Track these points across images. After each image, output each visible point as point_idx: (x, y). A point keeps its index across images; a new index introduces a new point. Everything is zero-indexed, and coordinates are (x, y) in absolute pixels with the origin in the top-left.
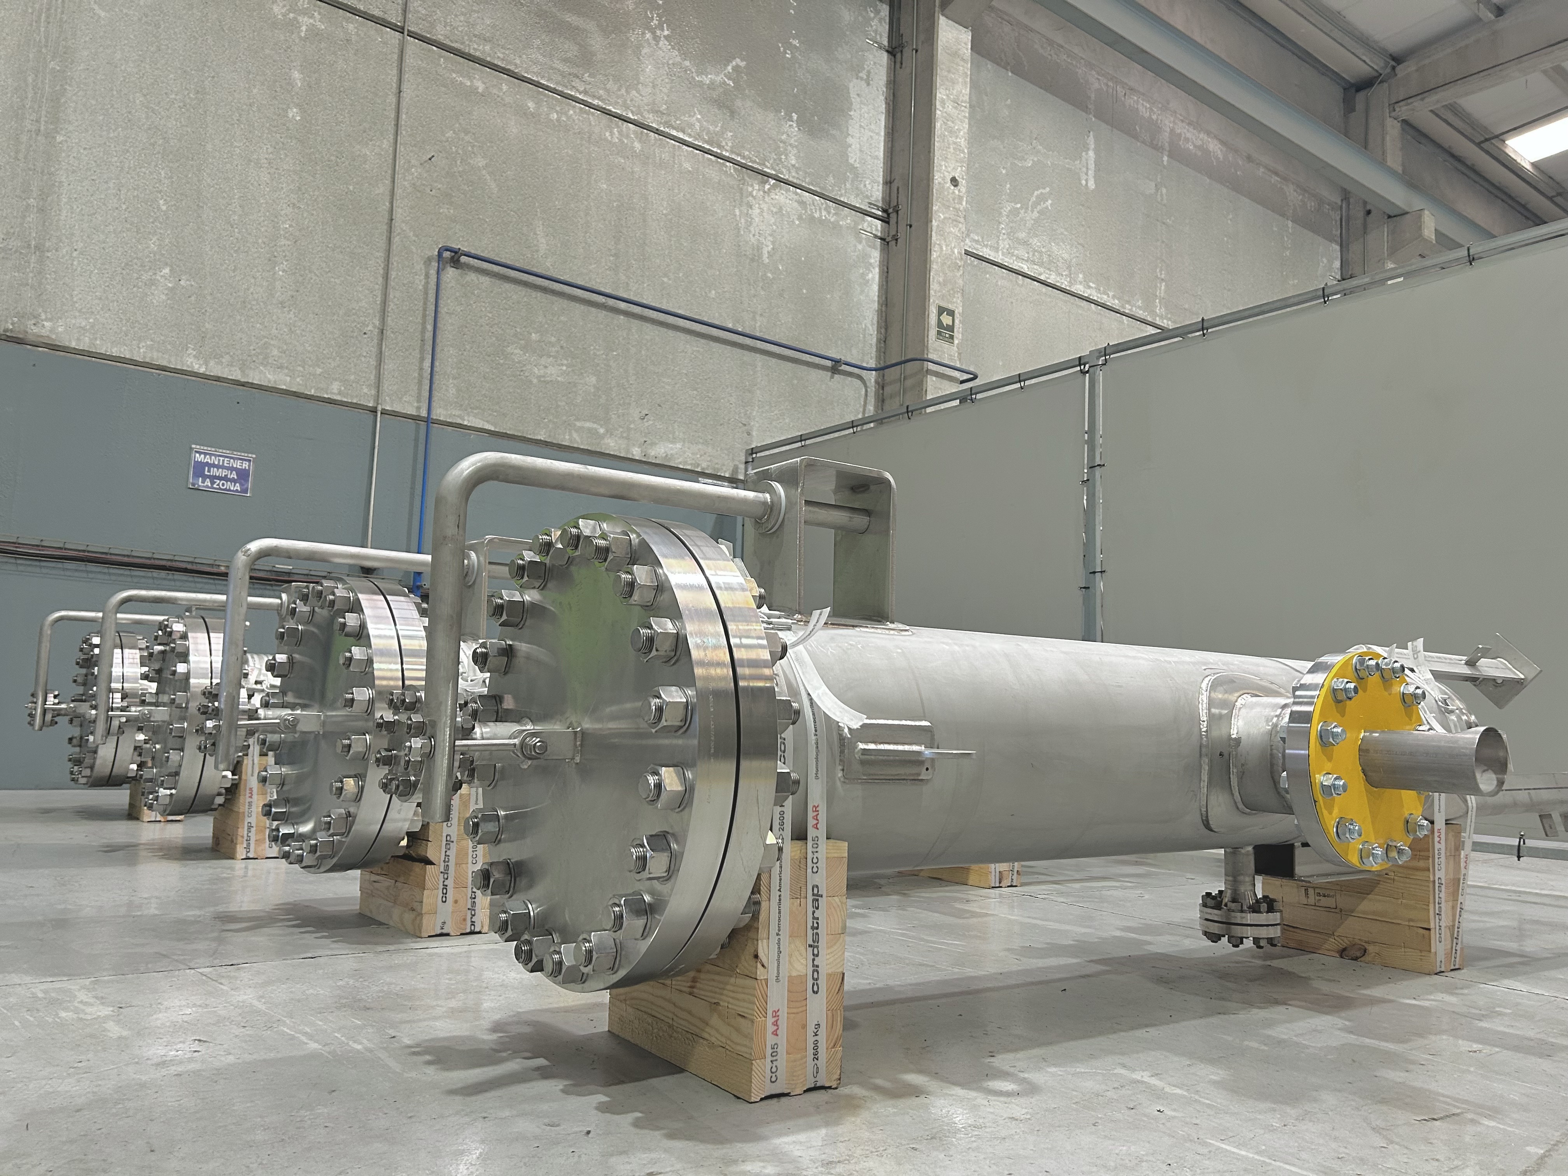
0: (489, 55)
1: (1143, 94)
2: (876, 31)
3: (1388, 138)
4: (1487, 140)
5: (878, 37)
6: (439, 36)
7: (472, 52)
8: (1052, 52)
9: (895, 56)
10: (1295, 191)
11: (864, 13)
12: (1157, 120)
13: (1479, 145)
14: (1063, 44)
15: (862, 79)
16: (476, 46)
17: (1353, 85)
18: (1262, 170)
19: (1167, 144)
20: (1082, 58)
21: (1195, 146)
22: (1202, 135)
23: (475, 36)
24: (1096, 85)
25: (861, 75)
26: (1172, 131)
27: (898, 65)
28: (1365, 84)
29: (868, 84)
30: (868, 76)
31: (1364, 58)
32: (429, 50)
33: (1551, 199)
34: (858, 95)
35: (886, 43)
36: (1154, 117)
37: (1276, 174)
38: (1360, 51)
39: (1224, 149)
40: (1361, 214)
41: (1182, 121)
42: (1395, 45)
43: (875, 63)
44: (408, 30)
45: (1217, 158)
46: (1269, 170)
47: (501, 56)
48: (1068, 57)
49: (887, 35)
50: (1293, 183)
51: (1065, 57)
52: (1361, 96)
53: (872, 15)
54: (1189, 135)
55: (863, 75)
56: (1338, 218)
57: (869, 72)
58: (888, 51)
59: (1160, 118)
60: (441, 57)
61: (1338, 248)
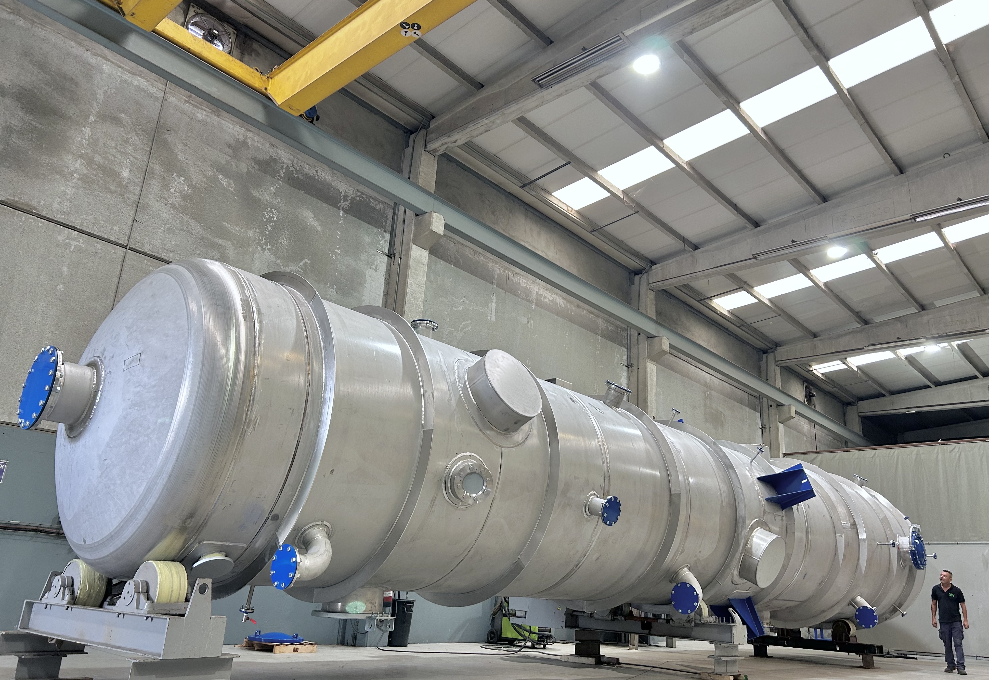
0: (172, 258)
1: (523, 276)
2: (382, 246)
3: (648, 299)
4: (702, 300)
5: (383, 249)
6: (146, 250)
7: (162, 257)
8: (475, 256)
9: (391, 258)
10: (602, 322)
12: (530, 288)
13: (698, 301)
15: (373, 269)
17: (633, 272)
18: (585, 312)
19: (535, 300)
20: (491, 259)
21: (549, 300)
22: (553, 295)
24: (498, 272)
25: (372, 267)
26: (537, 293)
27: (392, 263)
28: (638, 272)
29: (376, 271)
30: (376, 268)
32: (139, 257)
34: (370, 276)
35: (387, 251)
43: (380, 261)
44: (129, 247)
46: (589, 312)
48: (484, 258)
49: (388, 248)
50: (601, 318)
52: (637, 278)
53: (381, 239)
54: (546, 295)
56: (626, 335)
57: (377, 265)
58: (388, 256)
60: (145, 259)
61: (625, 350)
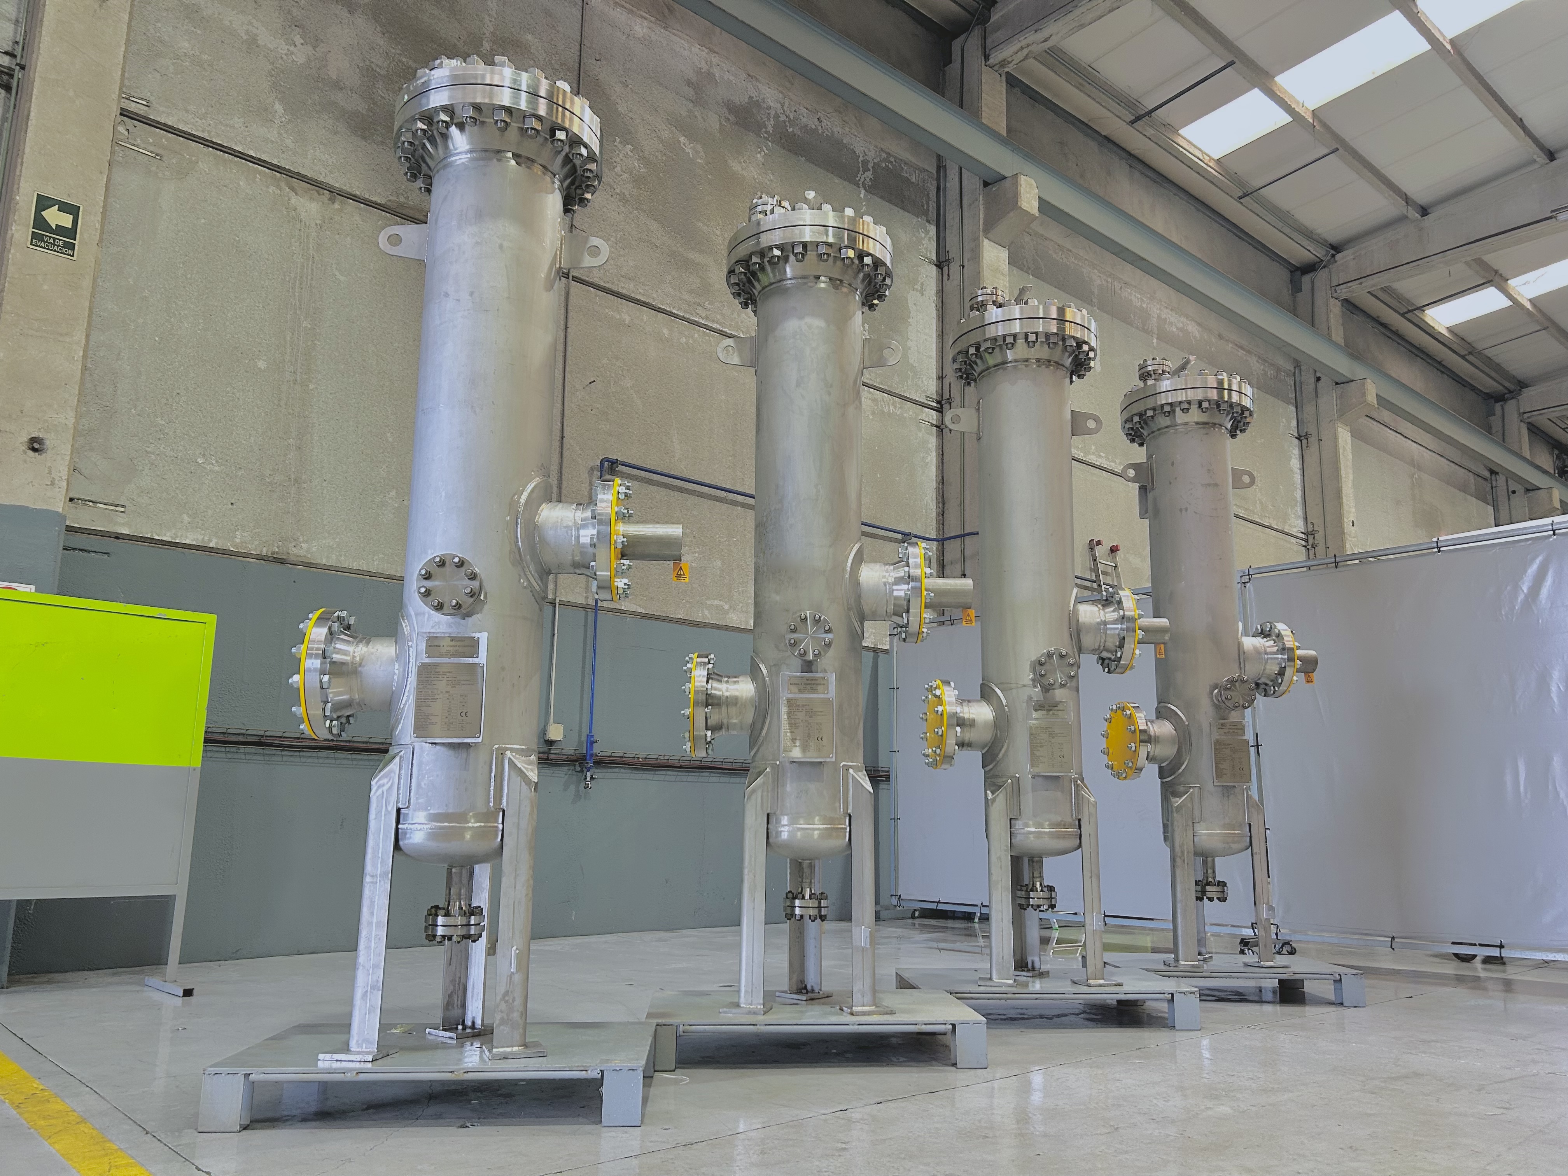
0: (633, 292)
1: (1135, 287)
2: (926, 249)
3: (1332, 316)
4: (1410, 311)
5: (928, 253)
6: (595, 279)
7: (620, 290)
8: (1063, 256)
9: (942, 269)
10: (1257, 361)
11: (917, 235)
12: (1147, 307)
13: (1403, 315)
14: (1071, 248)
15: (917, 290)
16: (623, 285)
17: (1297, 269)
18: (1231, 345)
19: (1156, 329)
20: (1086, 259)
21: (1177, 328)
22: (1182, 319)
23: (622, 276)
24: (1098, 282)
25: (916, 287)
26: (1159, 317)
27: (945, 277)
28: (1309, 268)
29: (922, 295)
30: (922, 288)
31: (1308, 248)
32: (588, 291)
33: (1463, 357)
34: (915, 304)
35: (934, 258)
36: (1144, 306)
37: (1242, 348)
38: (1305, 243)
39: (1200, 329)
40: (1313, 380)
41: (1167, 308)
42: (1334, 237)
43: (927, 276)
44: (573, 277)
45: (1195, 337)
46: (1236, 345)
47: (642, 291)
48: (1076, 259)
49: (935, 252)
50: (1255, 355)
51: (1073, 259)
52: (1306, 279)
53: (923, 235)
54: (1172, 319)
55: (918, 287)
56: (1292, 383)
57: (922, 284)
58: (935, 265)
59: (1149, 306)
60: (596, 296)
61: (1294, 409)
